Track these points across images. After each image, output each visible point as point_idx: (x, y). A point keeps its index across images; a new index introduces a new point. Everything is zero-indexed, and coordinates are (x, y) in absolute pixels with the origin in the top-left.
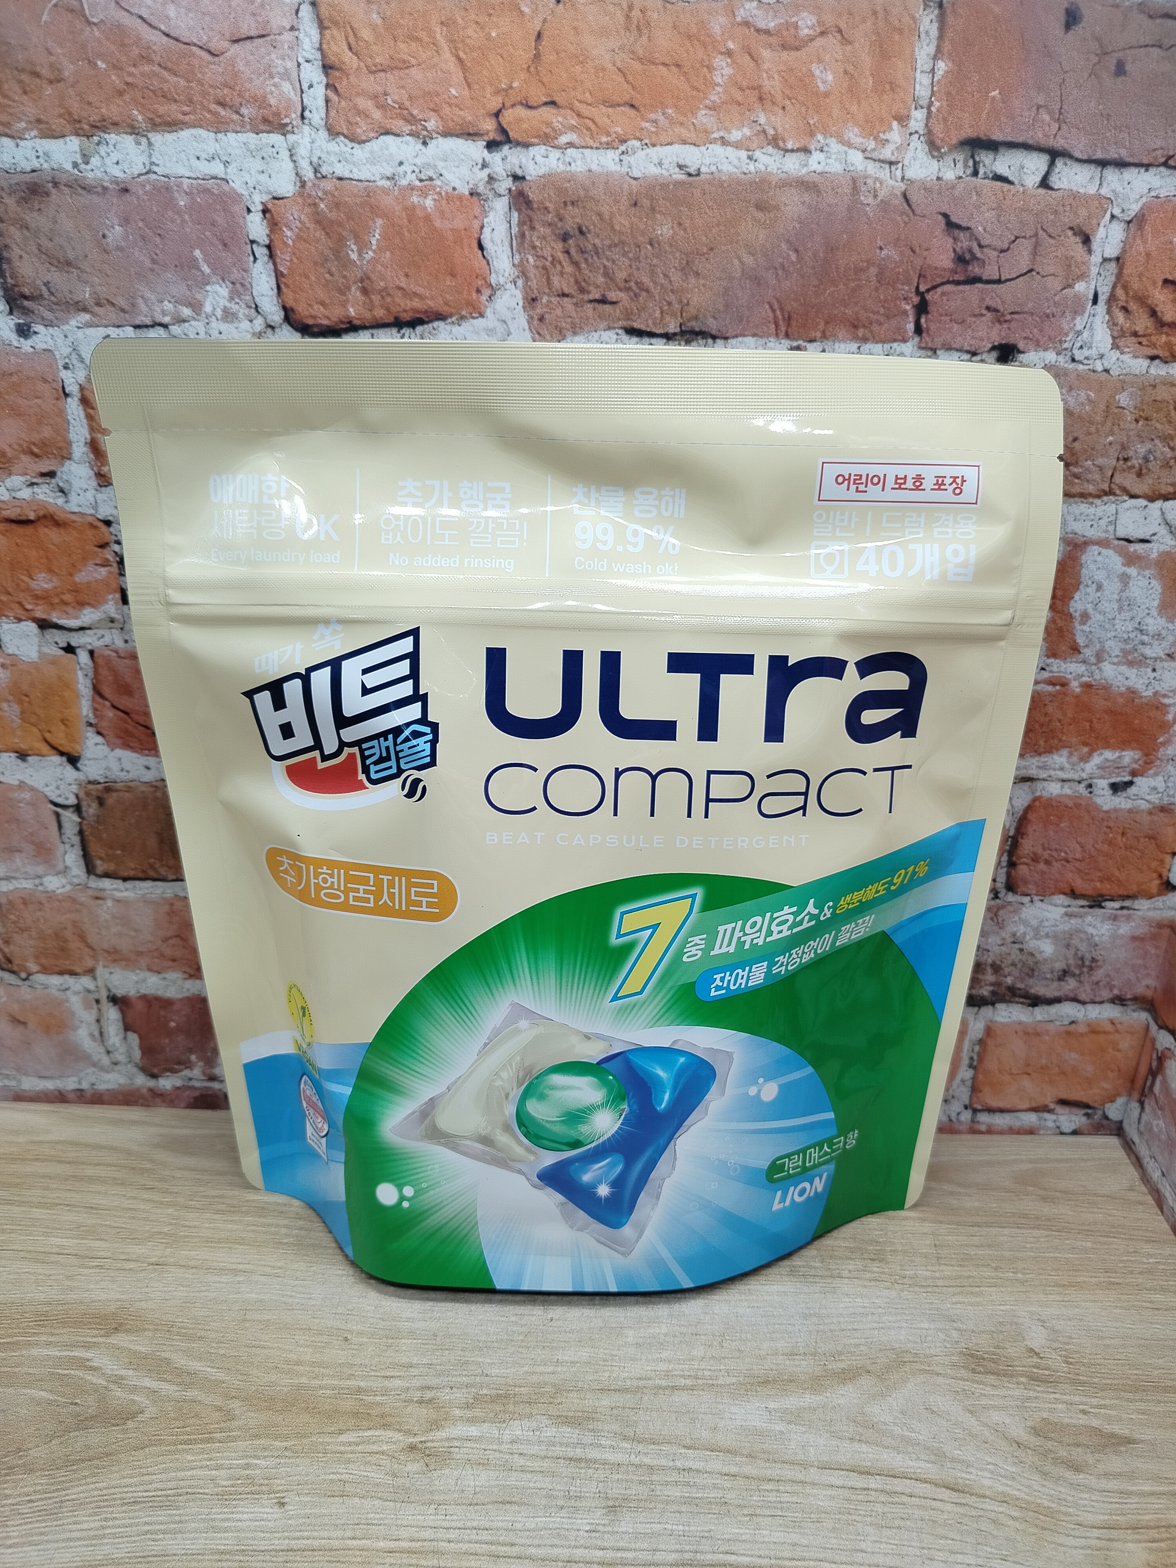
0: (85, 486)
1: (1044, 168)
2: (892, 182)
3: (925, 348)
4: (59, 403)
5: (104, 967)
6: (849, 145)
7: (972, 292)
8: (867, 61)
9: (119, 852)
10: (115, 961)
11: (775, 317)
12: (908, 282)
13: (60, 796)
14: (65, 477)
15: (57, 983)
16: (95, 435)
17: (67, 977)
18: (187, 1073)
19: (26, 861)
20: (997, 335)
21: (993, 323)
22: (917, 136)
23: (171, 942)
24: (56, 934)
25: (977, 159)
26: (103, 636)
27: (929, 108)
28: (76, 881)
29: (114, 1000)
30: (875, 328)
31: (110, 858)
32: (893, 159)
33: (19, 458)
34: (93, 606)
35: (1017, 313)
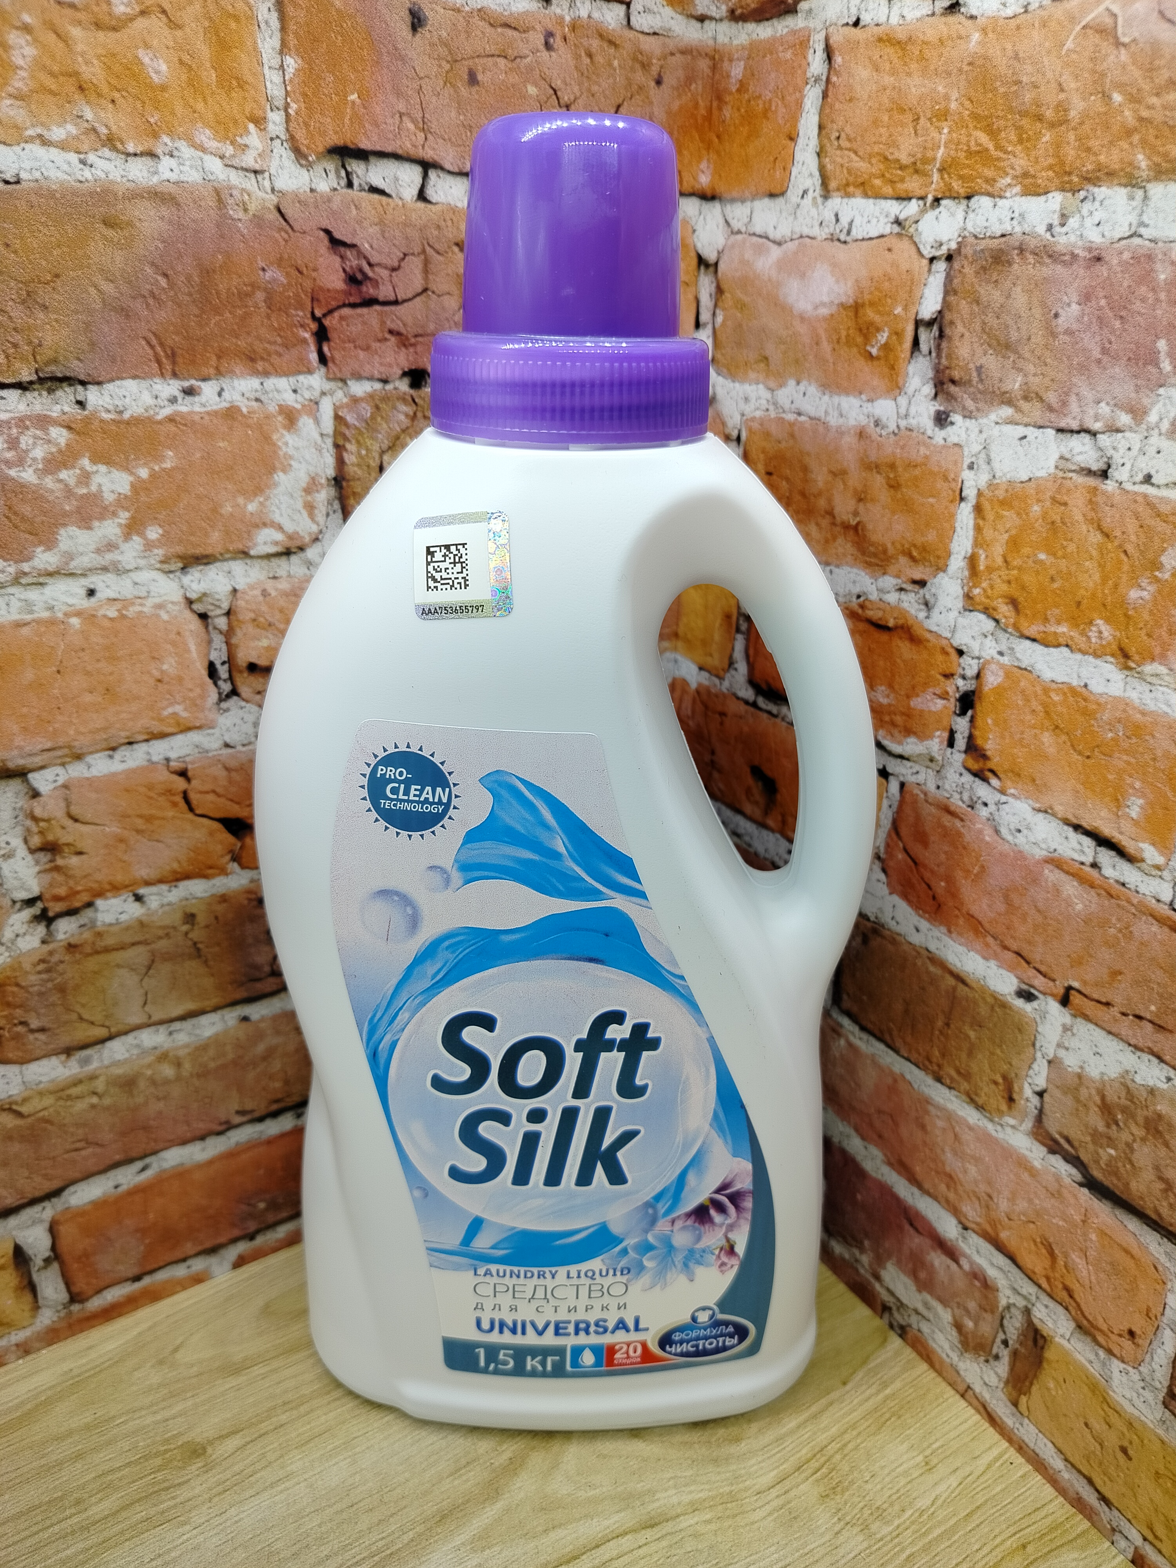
1: (418, 180)
2: (261, 194)
3: (334, 379)
6: (204, 150)
7: (371, 314)
8: (204, 51)
11: (156, 355)
12: (300, 306)
20: (404, 360)
21: (399, 347)
22: (279, 141)
25: (349, 169)
27: (286, 110)
30: (275, 359)
32: (257, 167)
35: (421, 335)
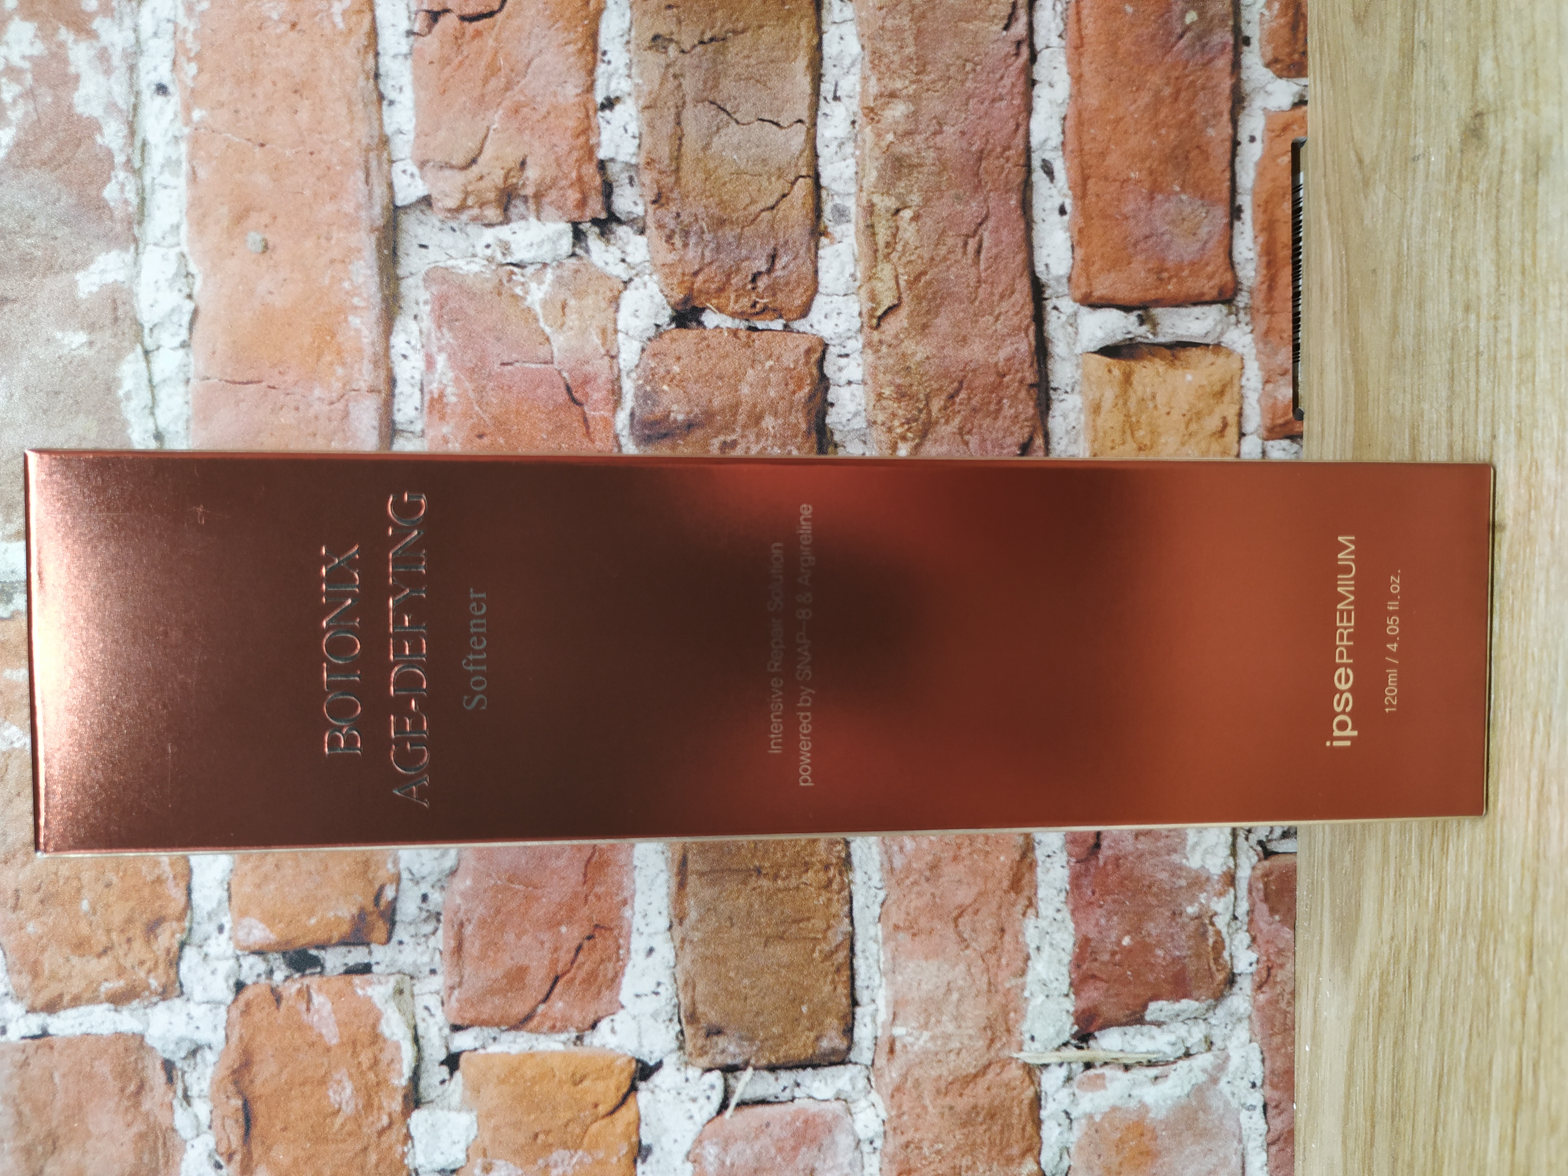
0: (184, 1018)
4: (58, 1046)
5: (1021, 1050)
9: (804, 1009)
10: (1008, 1031)
13: (708, 1098)
14: (172, 1047)
15: (1058, 1130)
16: (103, 996)
17: (1043, 1114)
18: (1221, 922)
19: (830, 1163)
23: (966, 936)
24: (964, 1125)
26: (427, 1008)
28: (862, 1083)
29: (1083, 1038)
31: (816, 1023)
33: (147, 1115)
34: (378, 1020)
